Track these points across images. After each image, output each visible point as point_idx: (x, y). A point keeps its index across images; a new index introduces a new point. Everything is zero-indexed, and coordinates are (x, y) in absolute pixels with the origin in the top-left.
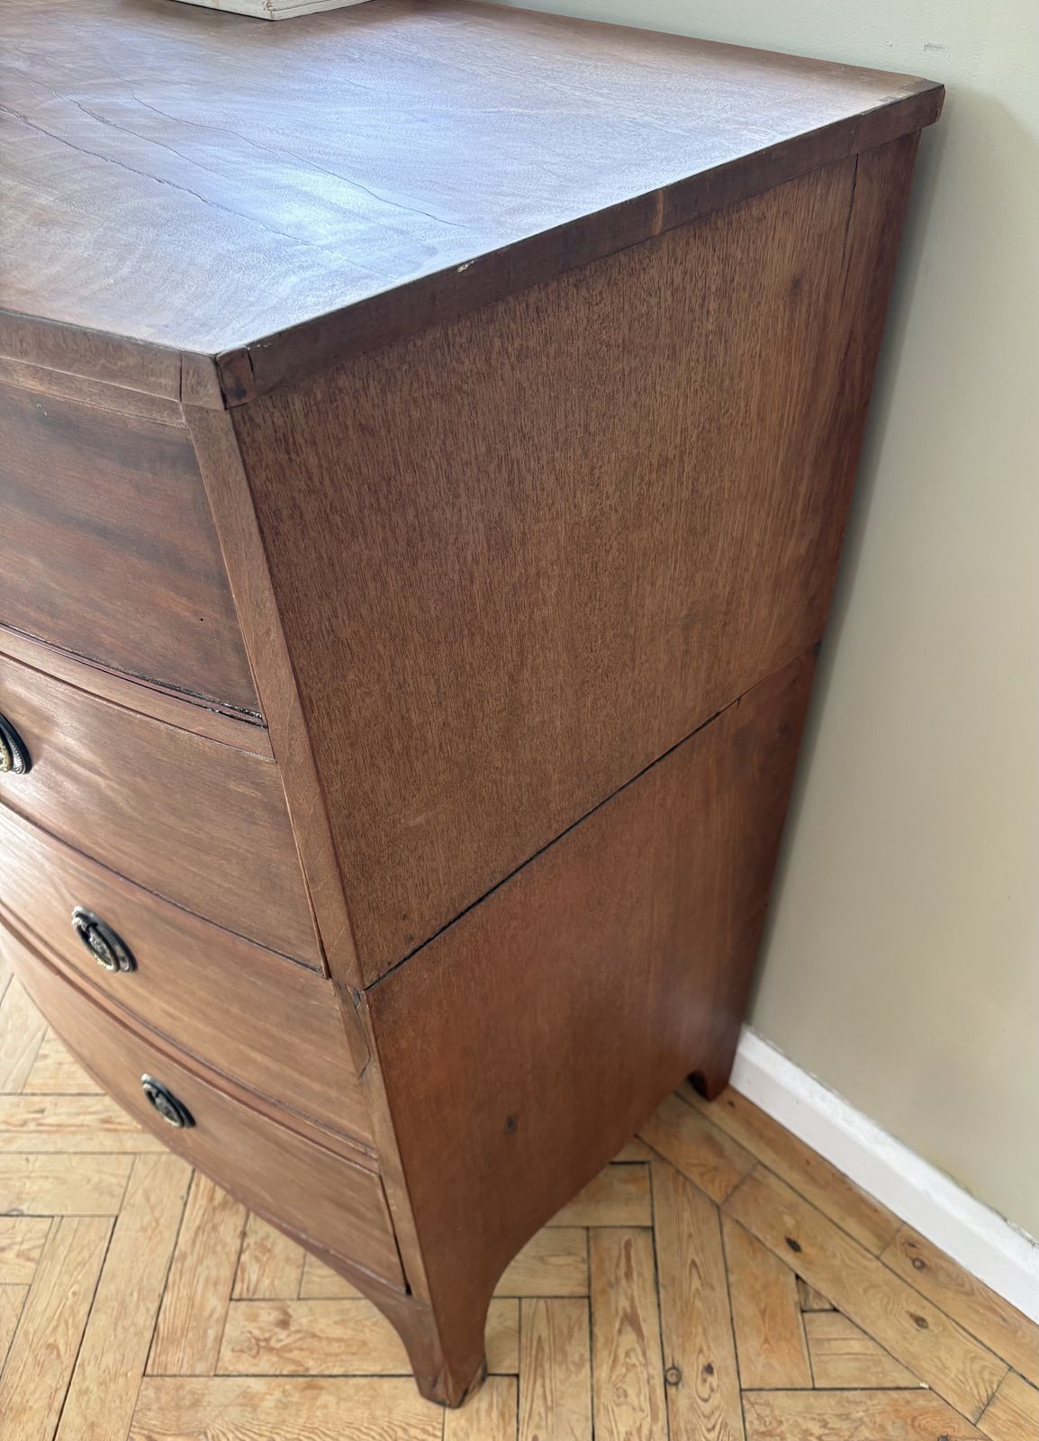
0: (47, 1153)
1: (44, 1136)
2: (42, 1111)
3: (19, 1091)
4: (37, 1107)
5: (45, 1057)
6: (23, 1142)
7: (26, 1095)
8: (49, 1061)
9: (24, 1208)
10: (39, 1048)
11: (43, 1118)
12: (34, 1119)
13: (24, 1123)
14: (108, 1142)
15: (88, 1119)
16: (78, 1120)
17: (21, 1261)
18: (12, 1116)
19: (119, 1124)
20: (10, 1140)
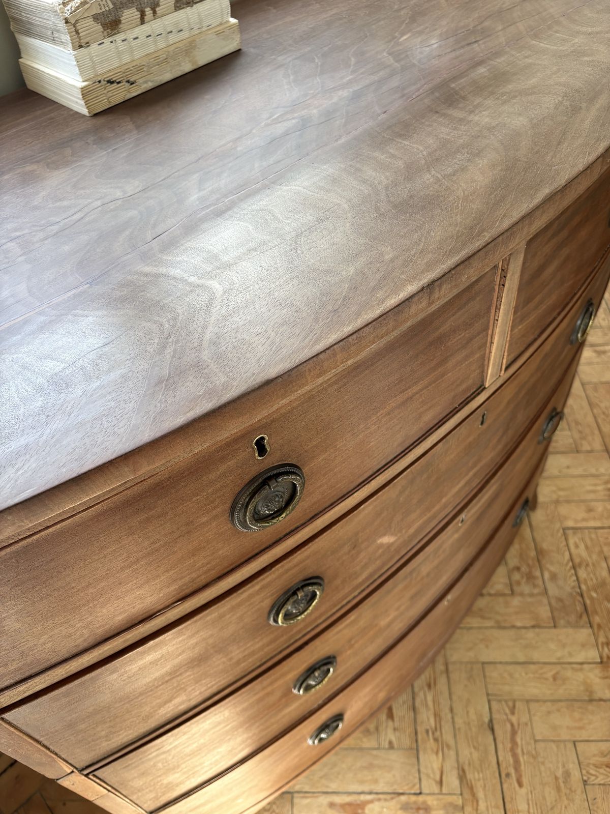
0: (453, 718)
1: (443, 723)
2: (427, 731)
3: (415, 752)
4: (425, 735)
5: (390, 743)
6: (448, 737)
7: (417, 746)
8: (394, 739)
9: (486, 720)
10: (384, 749)
11: (432, 729)
12: (433, 733)
13: (436, 740)
14: (442, 680)
15: (430, 698)
16: (430, 704)
17: (516, 711)
18: (432, 750)
19: (430, 678)
20: (448, 747)
